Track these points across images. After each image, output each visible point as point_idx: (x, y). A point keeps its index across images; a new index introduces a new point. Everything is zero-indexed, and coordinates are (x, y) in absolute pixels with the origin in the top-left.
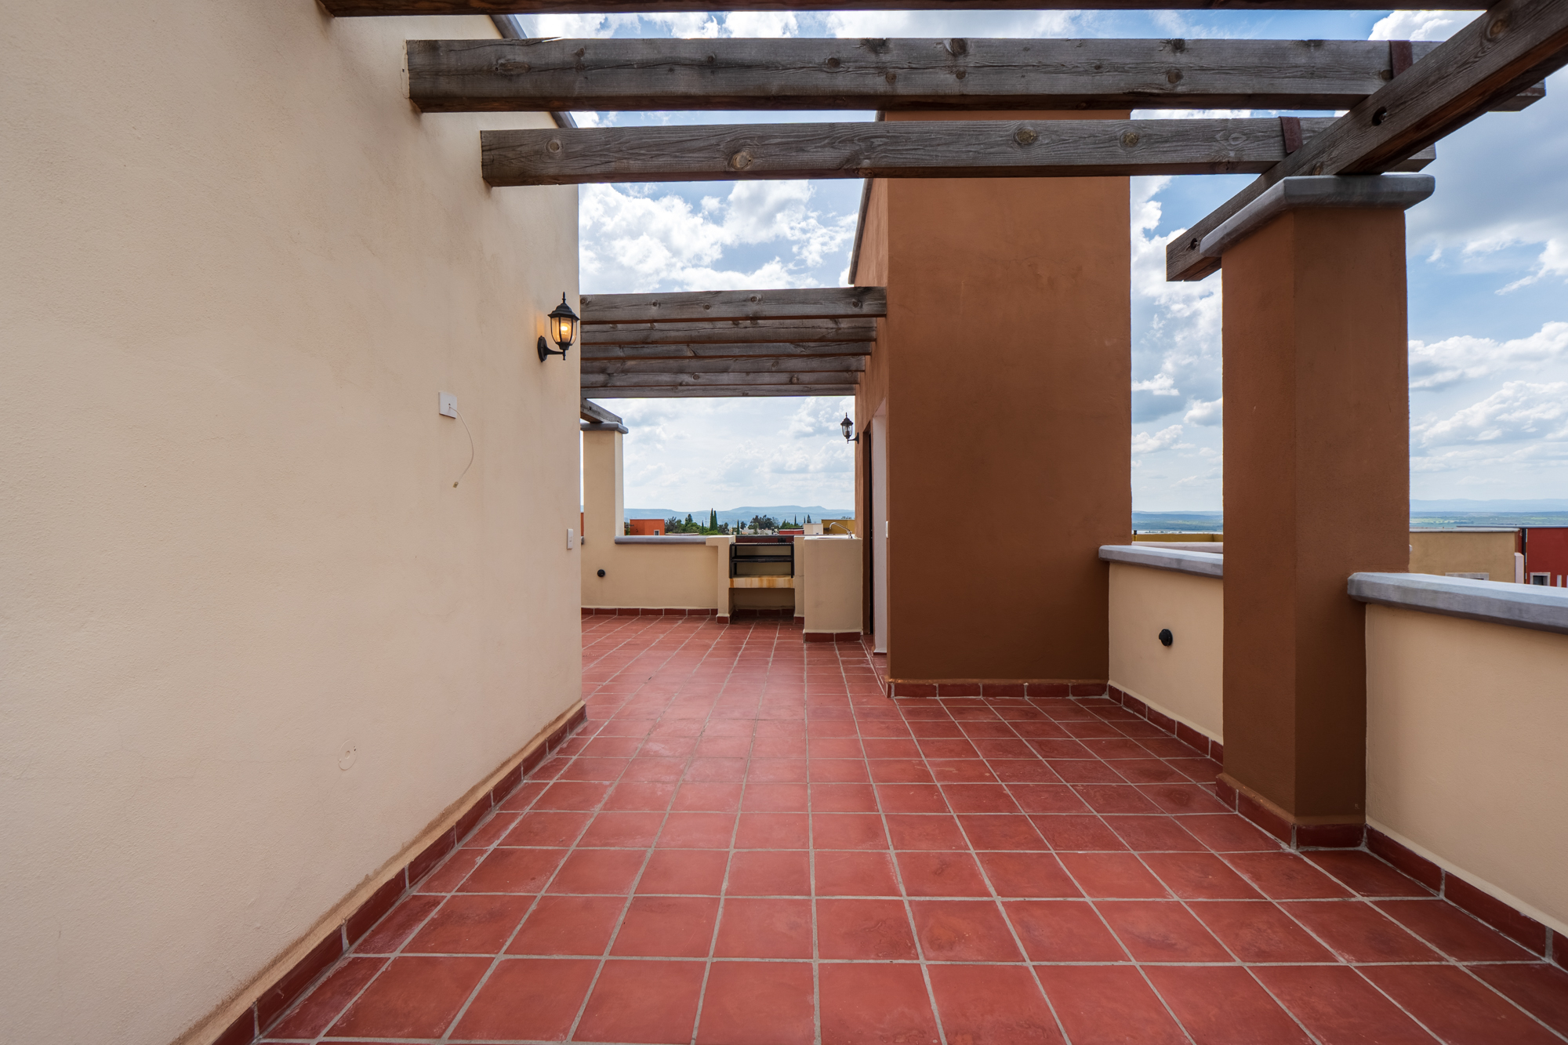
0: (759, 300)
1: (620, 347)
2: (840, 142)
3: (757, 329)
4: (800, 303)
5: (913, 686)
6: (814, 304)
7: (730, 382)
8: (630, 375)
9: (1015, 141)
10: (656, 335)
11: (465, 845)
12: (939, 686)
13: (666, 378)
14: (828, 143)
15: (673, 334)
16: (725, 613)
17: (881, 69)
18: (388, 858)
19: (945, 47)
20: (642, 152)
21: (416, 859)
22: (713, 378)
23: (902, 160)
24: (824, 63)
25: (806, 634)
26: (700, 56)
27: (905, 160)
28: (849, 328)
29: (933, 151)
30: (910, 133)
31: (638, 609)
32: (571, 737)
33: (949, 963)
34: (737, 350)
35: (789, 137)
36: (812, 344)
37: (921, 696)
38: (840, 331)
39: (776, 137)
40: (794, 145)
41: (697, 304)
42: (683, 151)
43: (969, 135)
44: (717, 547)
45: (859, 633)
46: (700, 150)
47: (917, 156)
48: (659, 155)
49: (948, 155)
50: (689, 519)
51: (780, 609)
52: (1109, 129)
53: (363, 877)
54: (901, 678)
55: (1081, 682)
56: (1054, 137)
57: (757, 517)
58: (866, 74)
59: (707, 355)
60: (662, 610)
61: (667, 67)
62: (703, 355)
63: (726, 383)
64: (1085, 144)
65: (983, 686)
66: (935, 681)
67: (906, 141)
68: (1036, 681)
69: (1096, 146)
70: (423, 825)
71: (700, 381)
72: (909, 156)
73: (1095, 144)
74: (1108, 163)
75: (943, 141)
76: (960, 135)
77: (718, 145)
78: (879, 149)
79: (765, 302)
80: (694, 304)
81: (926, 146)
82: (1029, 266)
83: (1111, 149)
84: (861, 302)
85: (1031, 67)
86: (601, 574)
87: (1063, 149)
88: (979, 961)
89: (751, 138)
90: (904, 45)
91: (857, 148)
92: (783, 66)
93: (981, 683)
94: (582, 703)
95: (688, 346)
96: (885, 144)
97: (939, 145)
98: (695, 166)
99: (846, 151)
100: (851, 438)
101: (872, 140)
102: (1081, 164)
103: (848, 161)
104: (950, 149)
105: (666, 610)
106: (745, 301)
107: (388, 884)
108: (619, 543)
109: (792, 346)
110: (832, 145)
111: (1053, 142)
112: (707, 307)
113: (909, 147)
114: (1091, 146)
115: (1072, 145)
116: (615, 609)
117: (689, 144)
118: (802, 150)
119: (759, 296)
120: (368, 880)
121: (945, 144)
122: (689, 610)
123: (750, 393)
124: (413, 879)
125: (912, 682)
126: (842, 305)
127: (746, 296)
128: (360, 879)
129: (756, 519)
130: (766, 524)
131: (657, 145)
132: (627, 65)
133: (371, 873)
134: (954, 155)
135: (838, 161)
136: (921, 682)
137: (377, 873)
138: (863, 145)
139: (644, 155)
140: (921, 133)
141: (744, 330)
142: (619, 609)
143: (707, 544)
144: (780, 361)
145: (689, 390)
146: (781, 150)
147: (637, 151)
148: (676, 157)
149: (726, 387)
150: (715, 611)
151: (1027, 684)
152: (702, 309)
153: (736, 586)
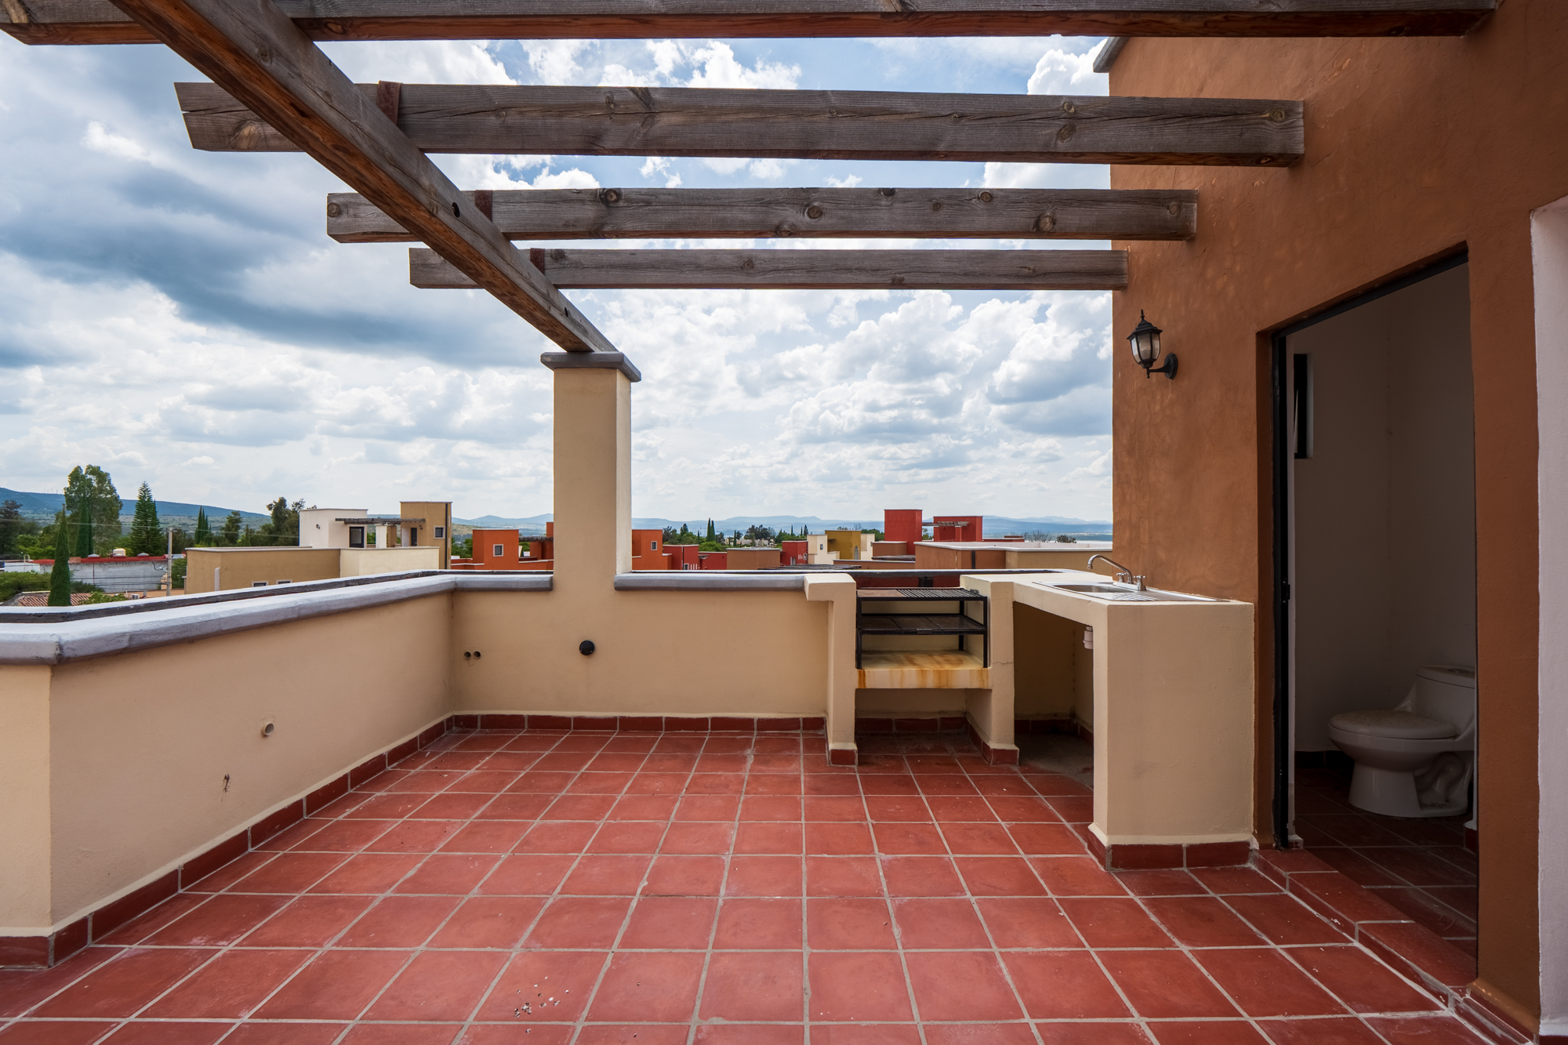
16: (844, 738)
31: (660, 719)
44: (831, 601)
45: (1246, 844)
50: (685, 528)
51: (938, 717)
57: (753, 526)
60: (706, 719)
86: (587, 649)
100: (1155, 366)
105: (714, 719)
108: (623, 588)
116: (615, 719)
122: (760, 721)
129: (752, 529)
130: (762, 534)
142: (623, 719)
153: (870, 684)
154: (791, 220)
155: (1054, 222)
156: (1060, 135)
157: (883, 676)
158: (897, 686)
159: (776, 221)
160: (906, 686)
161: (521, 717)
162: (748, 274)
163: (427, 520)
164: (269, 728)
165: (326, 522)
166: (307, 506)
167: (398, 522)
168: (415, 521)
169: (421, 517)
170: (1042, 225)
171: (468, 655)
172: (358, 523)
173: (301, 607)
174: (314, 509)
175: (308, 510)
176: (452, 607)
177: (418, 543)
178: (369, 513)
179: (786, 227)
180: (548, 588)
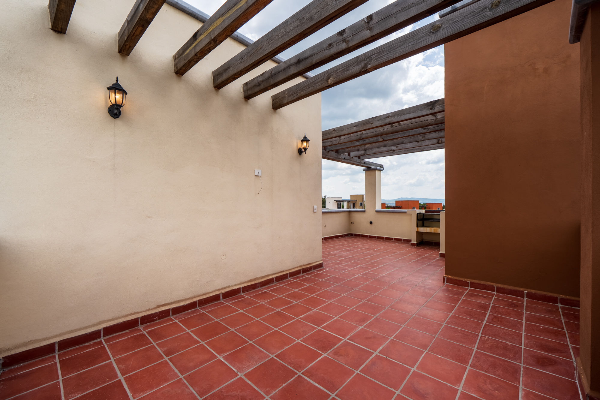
0: (391, 116)
1: (358, 141)
2: (360, 62)
3: (400, 126)
4: (407, 114)
5: (456, 280)
6: (413, 113)
7: (411, 147)
8: (372, 150)
9: (431, 32)
10: (364, 136)
11: (262, 289)
12: (471, 282)
13: (385, 149)
14: (356, 64)
15: (369, 134)
16: (415, 241)
17: (344, 40)
18: (236, 284)
19: (365, 21)
20: (305, 88)
21: (244, 287)
22: (404, 146)
23: (382, 60)
24: (327, 47)
25: (441, 253)
26: (296, 61)
27: (383, 60)
28: (441, 118)
29: (394, 51)
30: (385, 48)
31: (385, 237)
32: (314, 271)
33: (332, 359)
34: (399, 135)
35: (344, 67)
36: (431, 127)
37: (460, 285)
38: (437, 120)
39: (340, 69)
40: (345, 70)
41: (369, 123)
42: (315, 84)
43: (409, 39)
44: (411, 214)
46: (319, 82)
47: (388, 56)
48: (309, 88)
49: (400, 51)
52: (482, 5)
53: (228, 285)
54: (450, 275)
55: (567, 297)
56: (450, 22)
58: (339, 44)
59: (388, 139)
61: (289, 68)
62: (386, 139)
63: (409, 147)
64: (467, 18)
65: (497, 288)
66: (468, 280)
67: (384, 52)
68: (533, 291)
69: (474, 16)
70: (248, 279)
71: (398, 148)
72: (385, 58)
73: (474, 15)
74: (481, 22)
75: (398, 46)
76: (405, 40)
77: (324, 78)
78: (374, 59)
79: (393, 117)
80: (367, 123)
81: (392, 51)
82: (530, 65)
83: (483, 14)
84: (434, 107)
85: (399, 12)
86: (371, 223)
87: (455, 25)
88: (342, 363)
89: (333, 72)
90: (351, 28)
91: (366, 62)
92: (316, 53)
93: (496, 285)
94: (322, 262)
95: (381, 137)
96: (376, 56)
97: (397, 48)
98: (318, 88)
99: (362, 65)
101: (371, 57)
102: (465, 29)
103: (363, 68)
104: (401, 48)
105: (394, 238)
106: (385, 118)
107: (235, 289)
108: (377, 212)
109: (422, 129)
110: (358, 65)
111: (450, 24)
112: (372, 124)
113: (385, 54)
114: (471, 18)
115: (460, 22)
116: (376, 236)
117: (316, 81)
118: (348, 70)
119: (390, 115)
120: (229, 287)
121: (399, 47)
122: (404, 239)
123: (425, 149)
124: (243, 291)
125: (456, 278)
126: (425, 111)
127: (386, 116)
128: (227, 285)
131: (308, 85)
132: (281, 71)
133: (230, 285)
134: (403, 49)
135: (360, 69)
136: (461, 279)
137: (232, 286)
138: (368, 60)
139: (306, 89)
140: (389, 46)
141: (395, 128)
142: (377, 237)
143: (407, 213)
144: (425, 136)
145: (399, 152)
146: (341, 73)
147: (304, 89)
148: (313, 86)
149: (414, 148)
150: (410, 241)
151: (526, 291)
152: (370, 125)
153: (419, 231)
154: (393, 149)
155: (442, 141)
156: (422, 138)
157: (422, 229)
158: (425, 231)
159: (391, 149)
160: (427, 232)
161: (360, 234)
162: (394, 153)
163: (357, 200)
164: (325, 226)
165: (332, 201)
166: (327, 197)
167: (350, 201)
168: (354, 201)
169: (356, 200)
170: (439, 142)
171: (352, 223)
172: (340, 201)
173: (329, 211)
174: (329, 198)
175: (328, 198)
176: (349, 214)
177: (355, 207)
178: (342, 198)
179: (392, 150)
180: (364, 211)
